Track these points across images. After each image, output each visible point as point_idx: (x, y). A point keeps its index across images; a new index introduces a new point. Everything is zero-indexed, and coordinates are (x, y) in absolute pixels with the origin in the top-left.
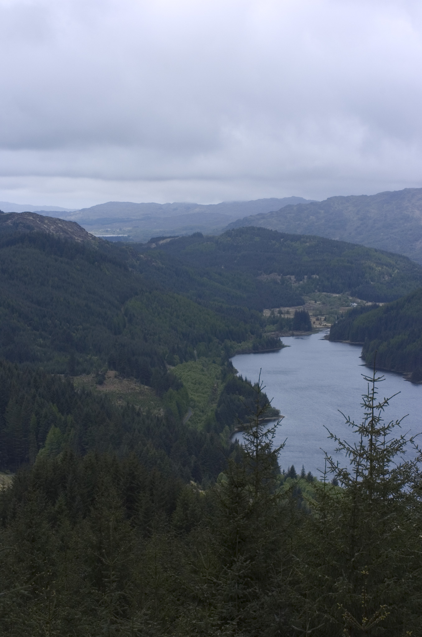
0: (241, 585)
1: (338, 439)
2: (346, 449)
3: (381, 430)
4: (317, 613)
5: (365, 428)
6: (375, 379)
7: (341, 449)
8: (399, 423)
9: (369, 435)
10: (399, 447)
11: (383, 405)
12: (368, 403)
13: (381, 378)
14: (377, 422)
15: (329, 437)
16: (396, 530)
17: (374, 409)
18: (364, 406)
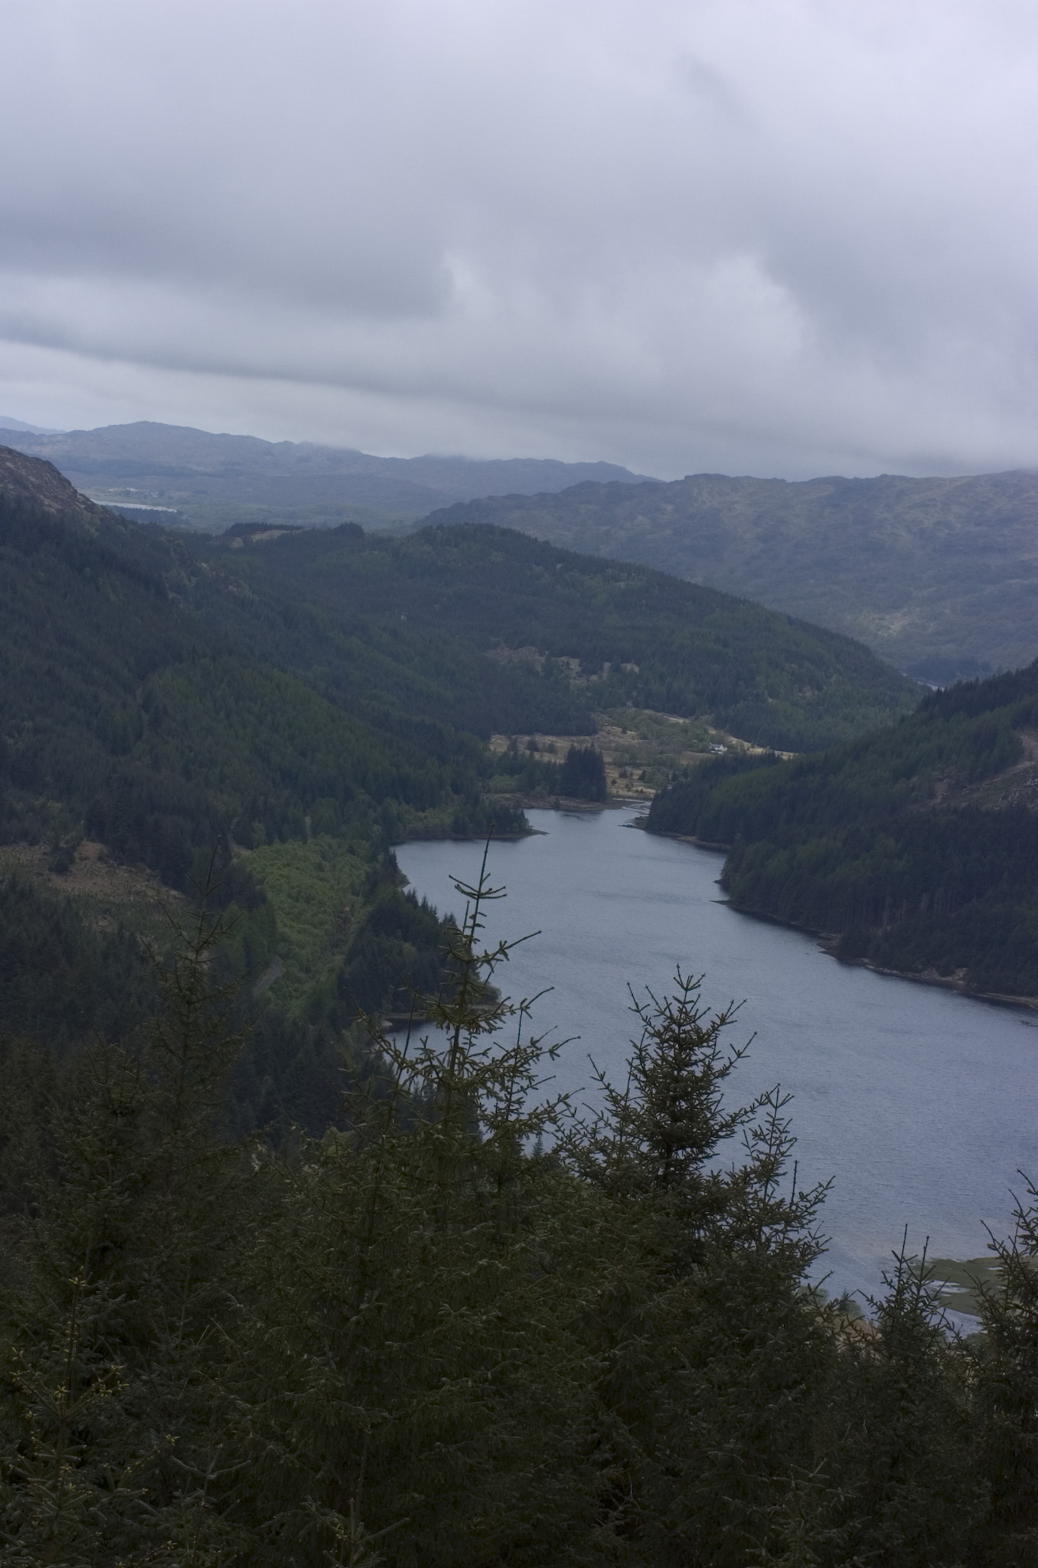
8: (527, 1007)
13: (495, 892)
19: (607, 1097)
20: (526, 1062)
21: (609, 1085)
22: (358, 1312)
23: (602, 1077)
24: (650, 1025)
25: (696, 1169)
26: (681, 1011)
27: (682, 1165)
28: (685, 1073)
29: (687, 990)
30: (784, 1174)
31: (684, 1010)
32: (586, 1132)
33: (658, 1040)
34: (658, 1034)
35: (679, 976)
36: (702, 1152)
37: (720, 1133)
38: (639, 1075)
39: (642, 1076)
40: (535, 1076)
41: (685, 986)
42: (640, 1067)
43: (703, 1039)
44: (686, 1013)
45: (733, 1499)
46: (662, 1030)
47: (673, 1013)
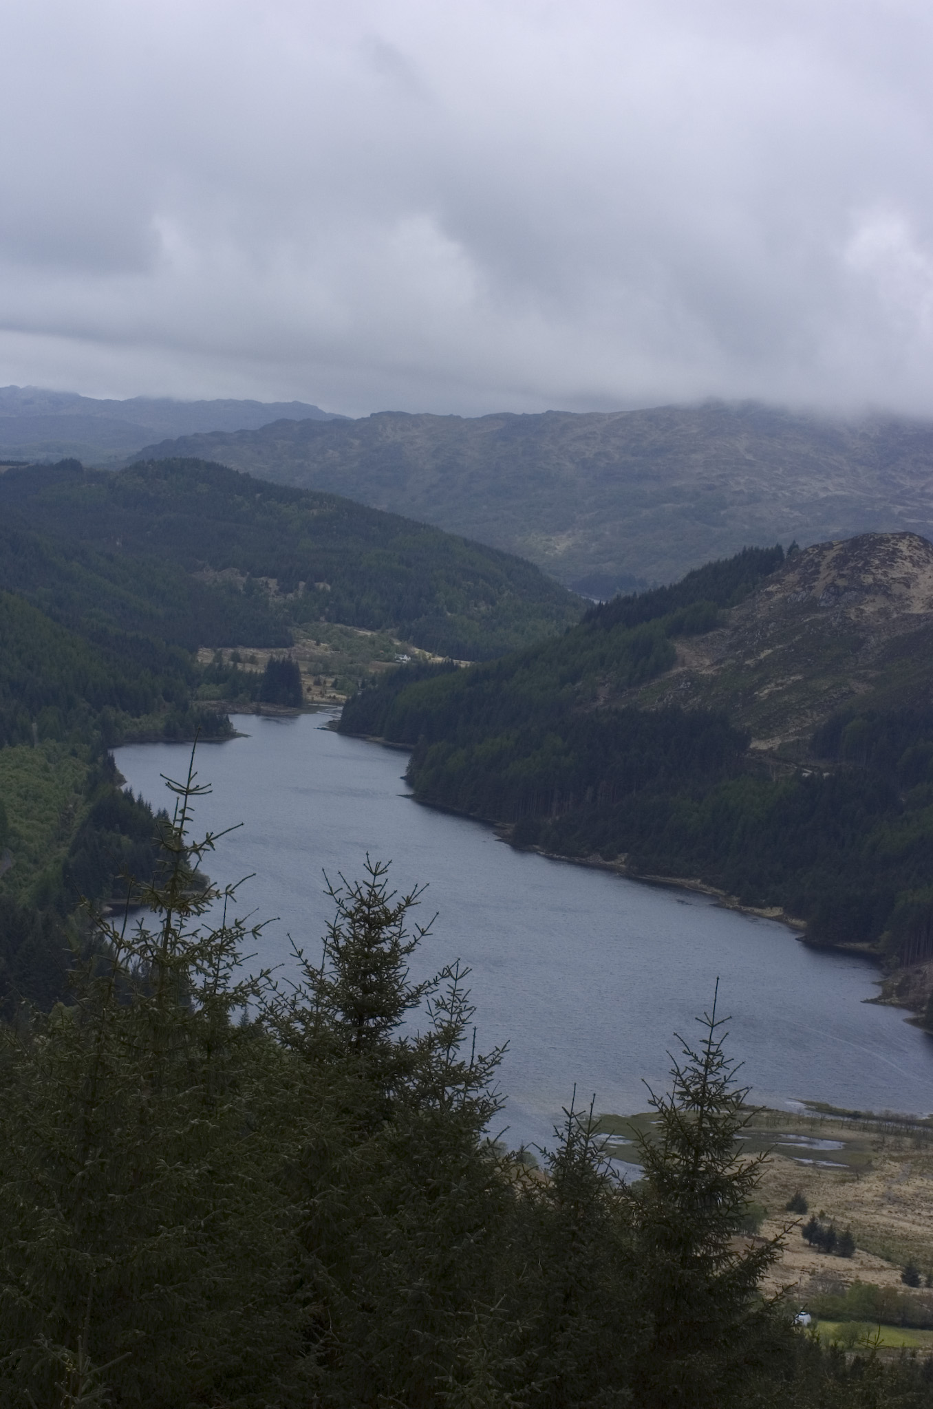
8: (231, 892)
10: (227, 945)
13: (203, 788)
19: (305, 972)
20: (232, 941)
21: (307, 961)
22: (83, 1168)
23: (300, 954)
24: (343, 907)
25: (386, 1036)
26: (370, 894)
27: (373, 1033)
28: (374, 950)
29: (375, 875)
30: (464, 1039)
31: (373, 893)
32: (286, 1004)
33: (350, 920)
34: (350, 915)
35: (369, 862)
36: (391, 1020)
37: (406, 1003)
38: (333, 952)
39: (336, 953)
40: (239, 954)
41: (374, 872)
42: (334, 944)
43: (390, 919)
44: (375, 896)
45: (423, 1332)
46: (353, 911)
47: (363, 895)
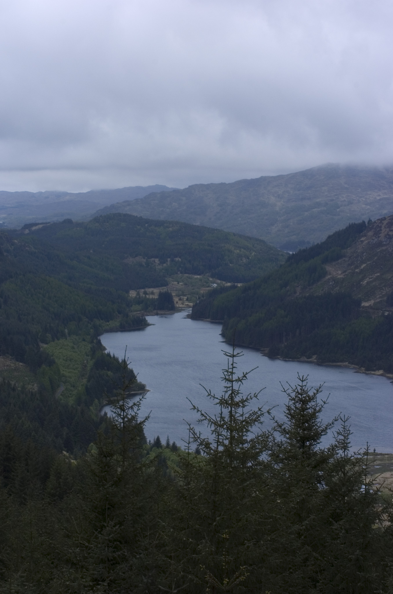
0: (111, 548)
1: (200, 411)
2: (208, 420)
3: (240, 403)
4: (182, 574)
5: (225, 400)
6: (234, 354)
7: (203, 420)
8: (257, 396)
9: (229, 407)
10: (257, 418)
11: (242, 379)
12: (228, 377)
13: (240, 353)
14: (237, 395)
15: (191, 409)
16: (255, 496)
17: (234, 383)
18: (224, 380)
19: (277, 426)
21: (277, 421)
24: (290, 396)
25: (314, 448)
26: (301, 389)
27: (309, 448)
28: (305, 412)
29: (302, 381)
30: (351, 447)
31: (302, 389)
32: (271, 440)
33: (293, 402)
34: (294, 399)
35: (299, 376)
36: (316, 441)
37: (322, 434)
38: (289, 416)
42: (289, 413)
43: (311, 399)
46: (295, 397)
47: (298, 390)
